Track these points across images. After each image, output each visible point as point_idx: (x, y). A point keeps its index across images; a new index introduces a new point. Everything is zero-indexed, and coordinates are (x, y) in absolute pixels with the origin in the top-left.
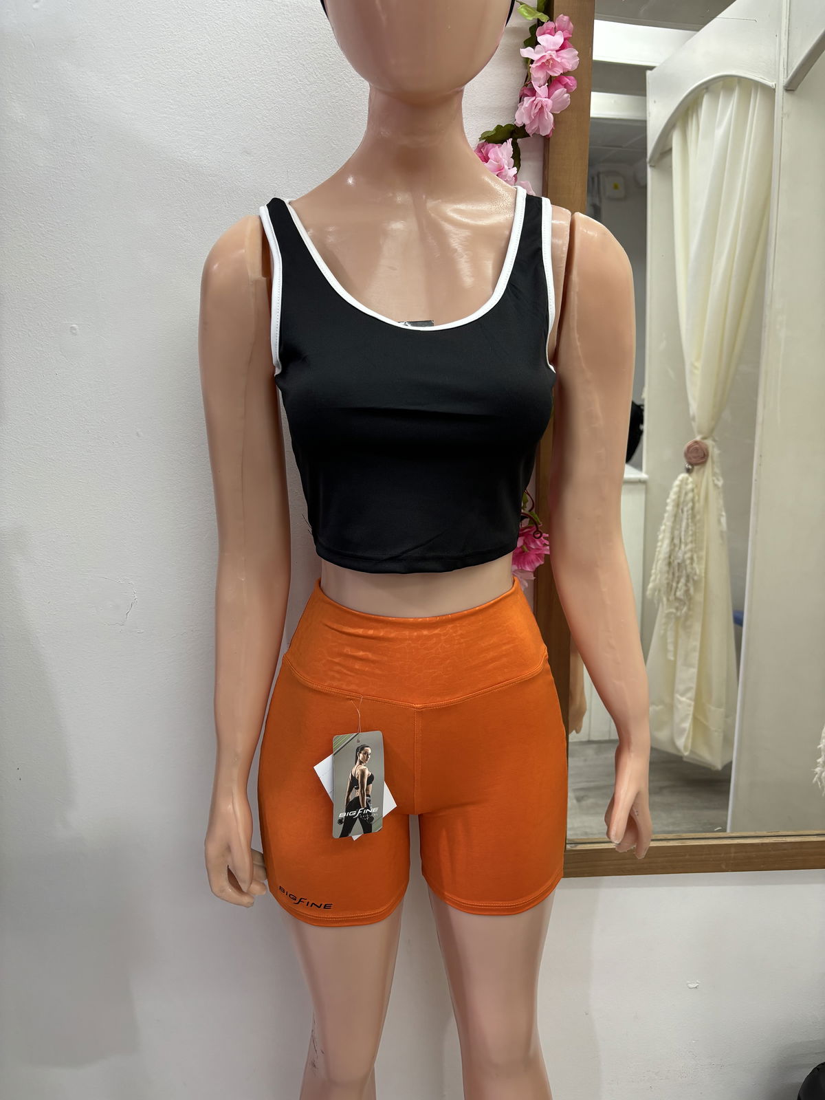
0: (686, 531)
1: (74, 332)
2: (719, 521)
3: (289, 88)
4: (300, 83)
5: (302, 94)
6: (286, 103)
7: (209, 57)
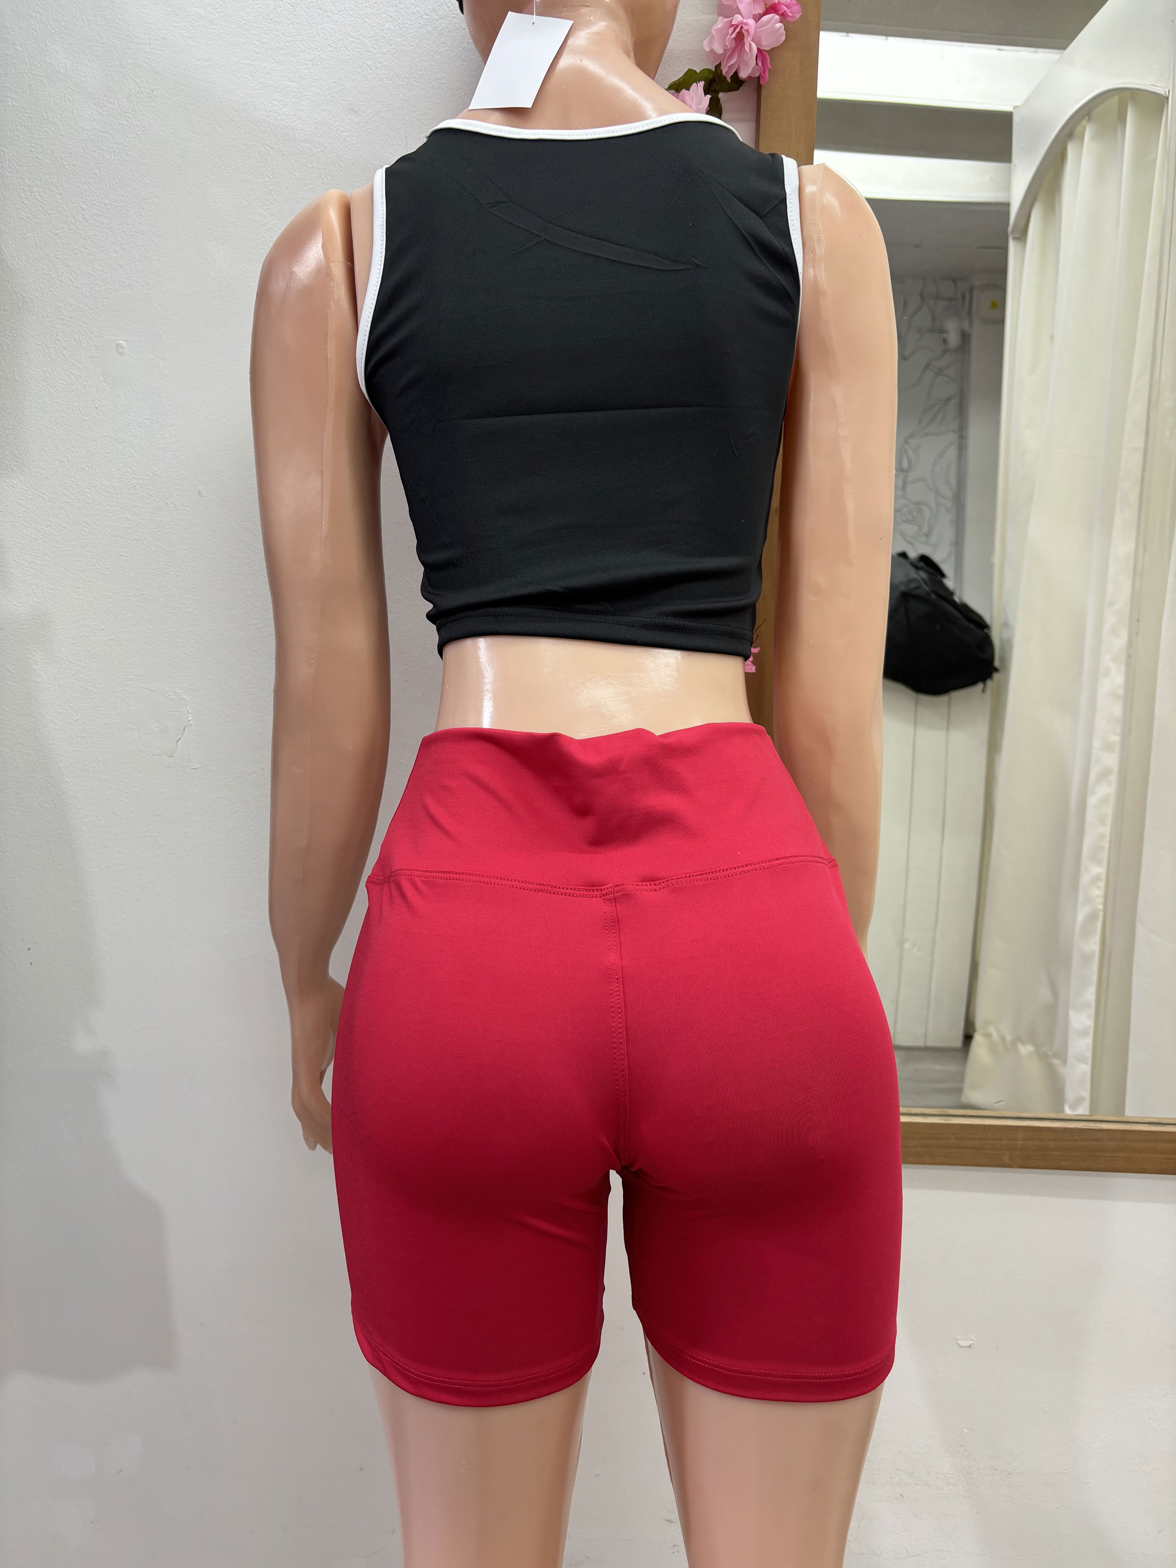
1: (121, 350)
3: (411, 25)
4: (425, 17)
5: (428, 32)
6: (407, 44)
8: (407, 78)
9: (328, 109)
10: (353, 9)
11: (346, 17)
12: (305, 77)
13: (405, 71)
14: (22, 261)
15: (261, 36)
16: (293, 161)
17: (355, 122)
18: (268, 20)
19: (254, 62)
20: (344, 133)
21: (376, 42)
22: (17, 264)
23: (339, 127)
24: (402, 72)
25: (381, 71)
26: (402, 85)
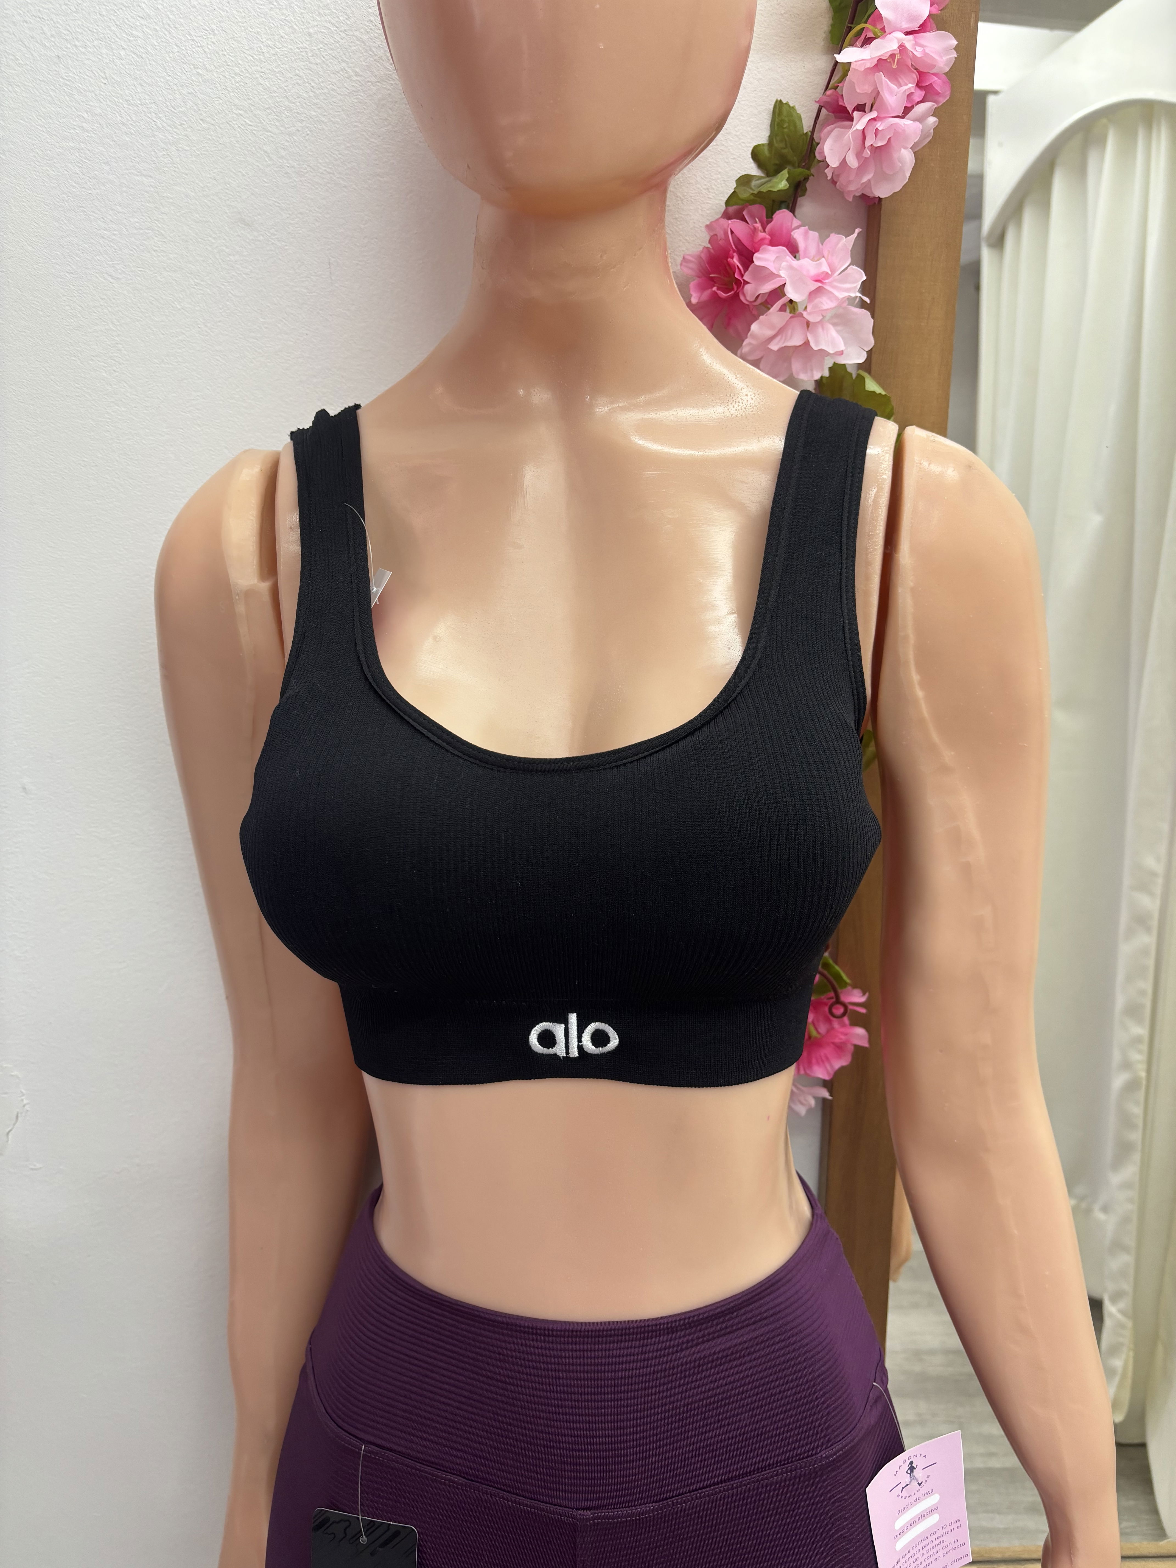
3: (333, 90)
4: (355, 78)
5: (360, 103)
6: (326, 121)
7: (163, 24)
8: (329, 173)
9: (204, 219)
10: (239, 64)
11: (227, 77)
12: (165, 169)
13: (326, 163)
15: (91, 103)
16: (153, 299)
17: (248, 241)
18: (102, 80)
19: (83, 145)
20: (230, 257)
21: (277, 116)
23: (222, 247)
24: (320, 163)
25: (285, 161)
26: (321, 184)
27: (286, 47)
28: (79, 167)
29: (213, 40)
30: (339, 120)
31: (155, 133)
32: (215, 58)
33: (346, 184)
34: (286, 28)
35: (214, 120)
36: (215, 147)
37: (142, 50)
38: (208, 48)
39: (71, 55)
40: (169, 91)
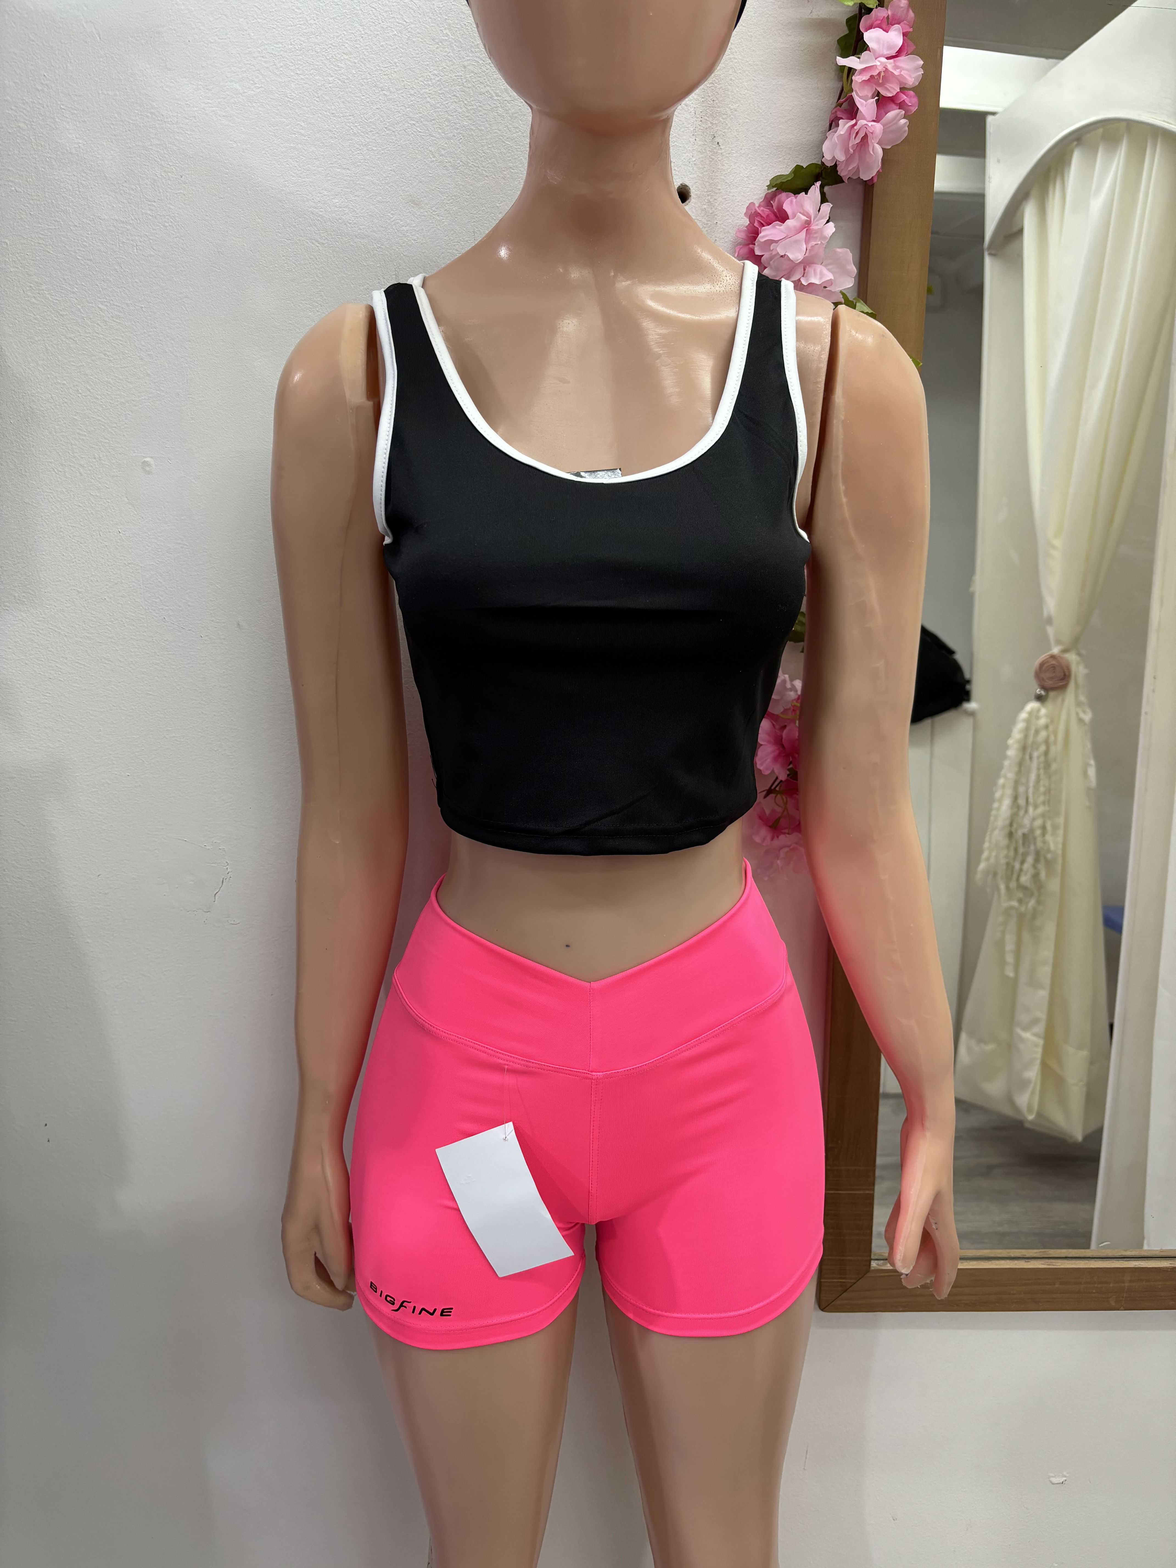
0: (1036, 787)
1: (147, 469)
2: (1085, 774)
3: (480, 106)
4: (496, 98)
5: (499, 116)
6: (474, 129)
7: (360, 58)
8: (476, 166)
9: (385, 200)
10: (413, 87)
11: (405, 97)
13: (474, 159)
14: (29, 368)
15: (307, 115)
16: (347, 258)
17: (416, 216)
18: (315, 98)
19: (300, 146)
20: (403, 228)
21: (439, 125)
22: (25, 373)
23: (397, 221)
24: (469, 159)
25: (445, 158)
26: (470, 175)
27: (447, 75)
28: (298, 162)
29: (395, 70)
30: (483, 128)
31: (353, 138)
32: (396, 83)
33: (487, 174)
34: (448, 62)
35: (395, 128)
36: (395, 148)
37: (344, 77)
38: (392, 76)
39: (294, 80)
40: (363, 107)
